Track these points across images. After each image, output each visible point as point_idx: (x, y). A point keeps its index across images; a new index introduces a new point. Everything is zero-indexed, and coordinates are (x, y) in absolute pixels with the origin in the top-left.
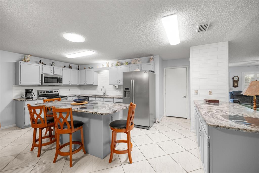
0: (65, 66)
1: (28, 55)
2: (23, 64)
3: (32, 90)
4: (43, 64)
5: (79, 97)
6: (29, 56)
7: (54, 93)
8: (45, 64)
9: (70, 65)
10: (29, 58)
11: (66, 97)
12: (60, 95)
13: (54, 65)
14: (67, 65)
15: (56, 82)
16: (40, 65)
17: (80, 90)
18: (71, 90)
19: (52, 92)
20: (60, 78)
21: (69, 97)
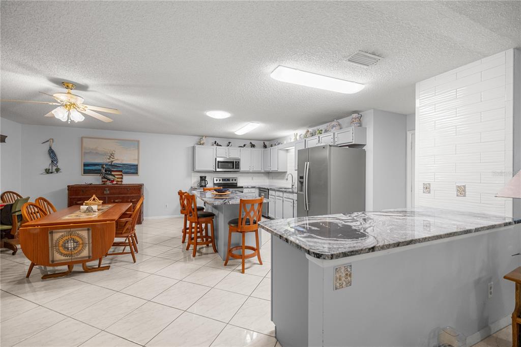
0: (244, 145)
1: (203, 136)
2: (198, 148)
3: (205, 177)
4: (218, 145)
5: (261, 189)
6: (204, 138)
7: (231, 182)
8: (220, 146)
9: (251, 143)
10: (204, 140)
11: (242, 187)
12: (239, 185)
13: (230, 145)
14: (248, 143)
15: (232, 167)
16: (215, 146)
17: (268, 178)
18: (254, 178)
19: (228, 180)
20: (236, 162)
21: (246, 188)
